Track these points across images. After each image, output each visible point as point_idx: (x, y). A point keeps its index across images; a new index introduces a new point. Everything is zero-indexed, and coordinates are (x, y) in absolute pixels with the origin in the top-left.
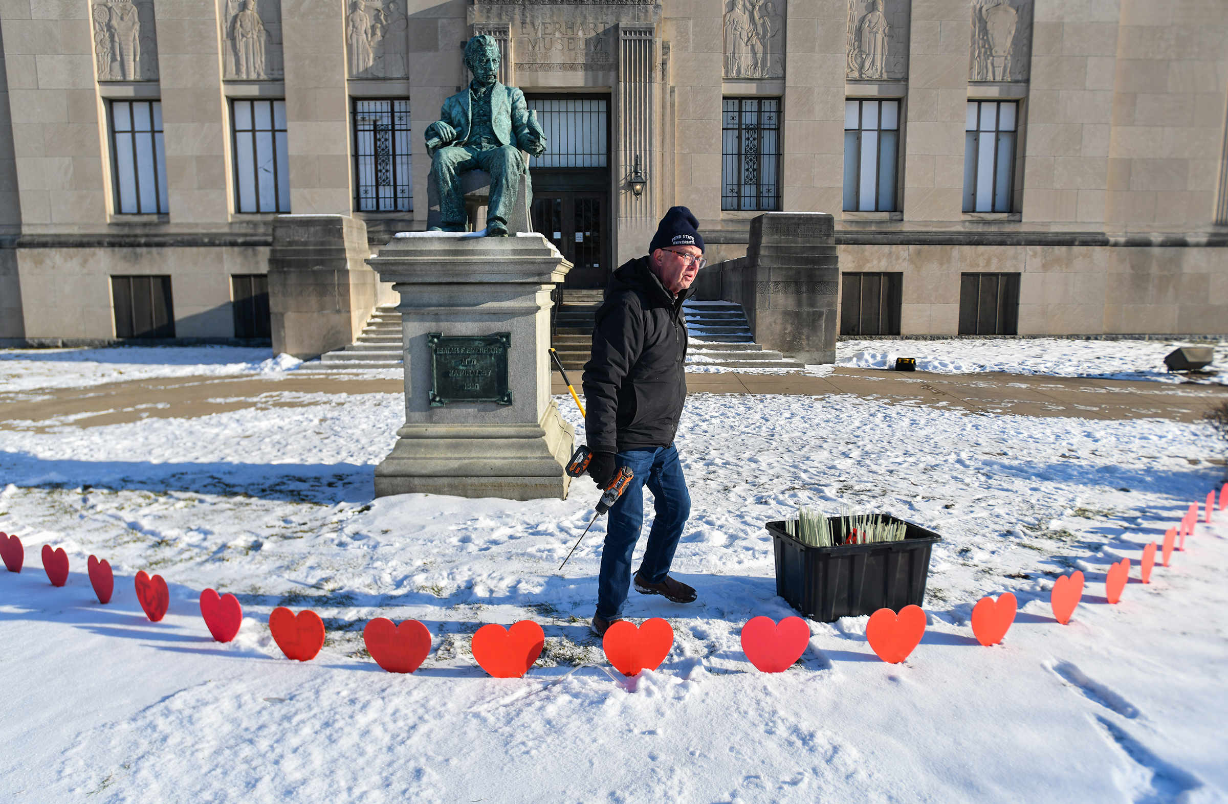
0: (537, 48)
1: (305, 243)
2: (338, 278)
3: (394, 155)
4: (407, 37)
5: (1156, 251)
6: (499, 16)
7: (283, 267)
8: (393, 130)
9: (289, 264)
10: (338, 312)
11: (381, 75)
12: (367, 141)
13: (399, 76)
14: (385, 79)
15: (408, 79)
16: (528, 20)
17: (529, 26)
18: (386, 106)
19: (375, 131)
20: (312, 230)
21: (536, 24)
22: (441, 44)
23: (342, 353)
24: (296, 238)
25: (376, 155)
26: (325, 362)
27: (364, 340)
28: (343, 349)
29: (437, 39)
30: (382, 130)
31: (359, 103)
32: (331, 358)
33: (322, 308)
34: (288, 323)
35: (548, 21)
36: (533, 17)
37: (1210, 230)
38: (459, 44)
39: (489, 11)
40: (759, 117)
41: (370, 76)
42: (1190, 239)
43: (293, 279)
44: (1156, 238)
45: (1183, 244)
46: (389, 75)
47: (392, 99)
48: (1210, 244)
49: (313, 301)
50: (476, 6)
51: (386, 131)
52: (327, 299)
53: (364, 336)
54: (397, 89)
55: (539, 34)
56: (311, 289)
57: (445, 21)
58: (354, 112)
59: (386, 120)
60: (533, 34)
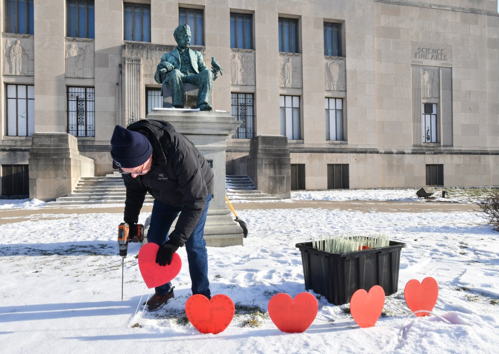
0: (153, 68)
1: (49, 146)
2: (65, 162)
3: (86, 112)
4: (94, 61)
5: (395, 156)
6: (137, 54)
7: (37, 157)
8: (86, 101)
9: (40, 155)
10: (65, 178)
11: (81, 77)
12: (73, 106)
13: (90, 77)
14: (83, 78)
15: (94, 79)
16: (149, 57)
17: (150, 59)
18: (83, 90)
19: (77, 101)
20: (53, 139)
21: (153, 59)
22: (110, 65)
23: (67, 197)
24: (44, 143)
25: (78, 111)
26: (57, 202)
27: (77, 192)
28: (67, 196)
29: (108, 63)
30: (81, 101)
31: (70, 89)
32: (61, 200)
33: (57, 176)
34: (38, 183)
35: (158, 57)
36: (151, 55)
37: (412, 148)
38: (118, 65)
39: (132, 52)
40: (245, 101)
41: (76, 77)
42: (406, 152)
43: (42, 163)
44: (394, 151)
45: (403, 153)
46: (85, 77)
47: (86, 87)
48: (412, 153)
49: (52, 173)
50: (126, 50)
51: (83, 101)
52: (59, 172)
53: (76, 190)
54: (89, 83)
55: (154, 63)
56: (51, 167)
57: (112, 55)
58: (68, 92)
59: (83, 96)
60: (151, 62)
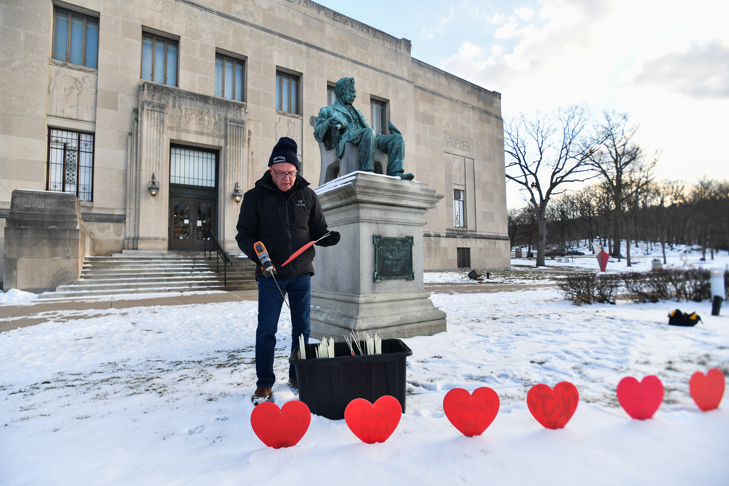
0: (181, 120)
1: (42, 210)
2: (70, 235)
3: (78, 166)
4: (96, 98)
5: (433, 238)
6: (160, 99)
7: (20, 225)
8: (79, 151)
9: (26, 223)
10: (68, 258)
11: (74, 117)
12: (57, 156)
13: (88, 120)
14: (77, 120)
15: (95, 123)
16: (177, 105)
17: (177, 109)
18: (75, 136)
19: (65, 149)
20: (49, 201)
21: (182, 108)
22: (119, 107)
23: (72, 286)
24: (34, 206)
25: (65, 165)
26: (57, 292)
27: (85, 277)
28: (72, 283)
29: (117, 104)
30: (71, 150)
31: (54, 133)
32: (65, 289)
33: (54, 255)
34: (19, 266)
35: (188, 108)
36: (179, 104)
37: (446, 231)
38: (132, 109)
39: (153, 95)
41: (65, 116)
42: (442, 235)
43: (29, 234)
44: (432, 234)
45: (439, 236)
46: (80, 118)
47: (80, 132)
48: (447, 237)
49: (46, 250)
50: (145, 92)
51: (75, 151)
52: (59, 249)
53: (83, 275)
54: (87, 127)
55: (183, 113)
56: (45, 241)
57: (123, 95)
58: (49, 136)
59: (75, 145)
60: (179, 114)
